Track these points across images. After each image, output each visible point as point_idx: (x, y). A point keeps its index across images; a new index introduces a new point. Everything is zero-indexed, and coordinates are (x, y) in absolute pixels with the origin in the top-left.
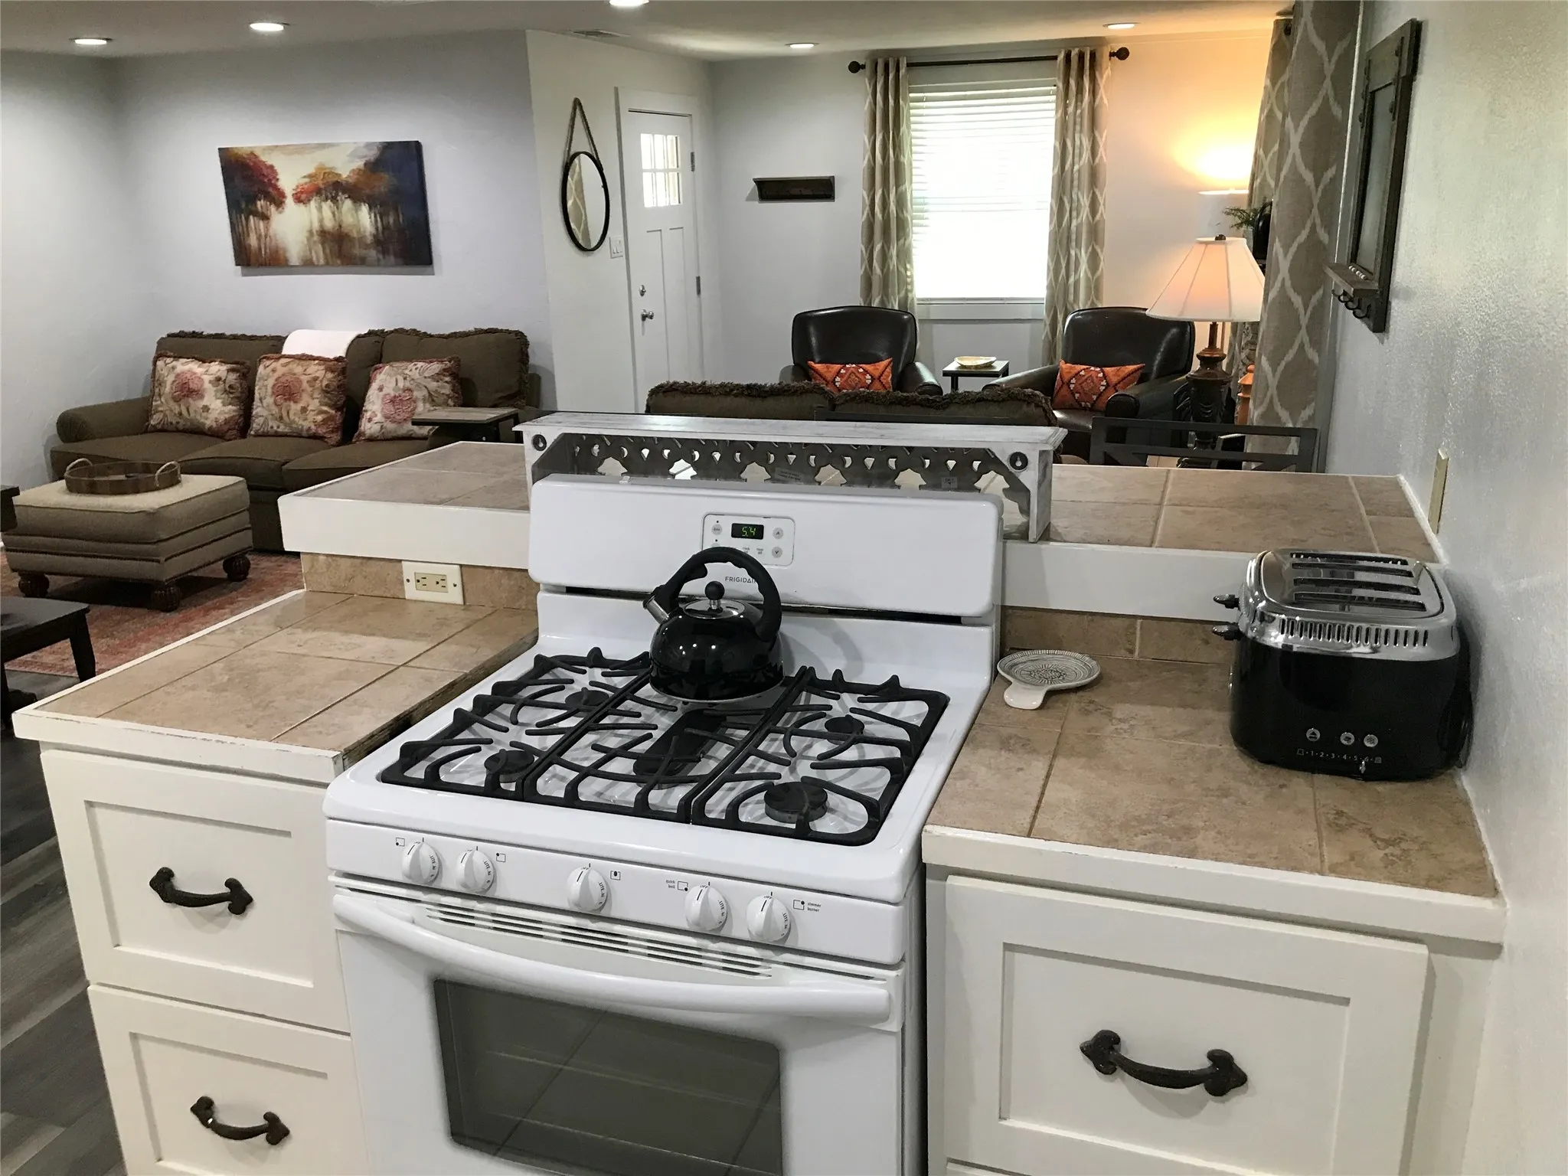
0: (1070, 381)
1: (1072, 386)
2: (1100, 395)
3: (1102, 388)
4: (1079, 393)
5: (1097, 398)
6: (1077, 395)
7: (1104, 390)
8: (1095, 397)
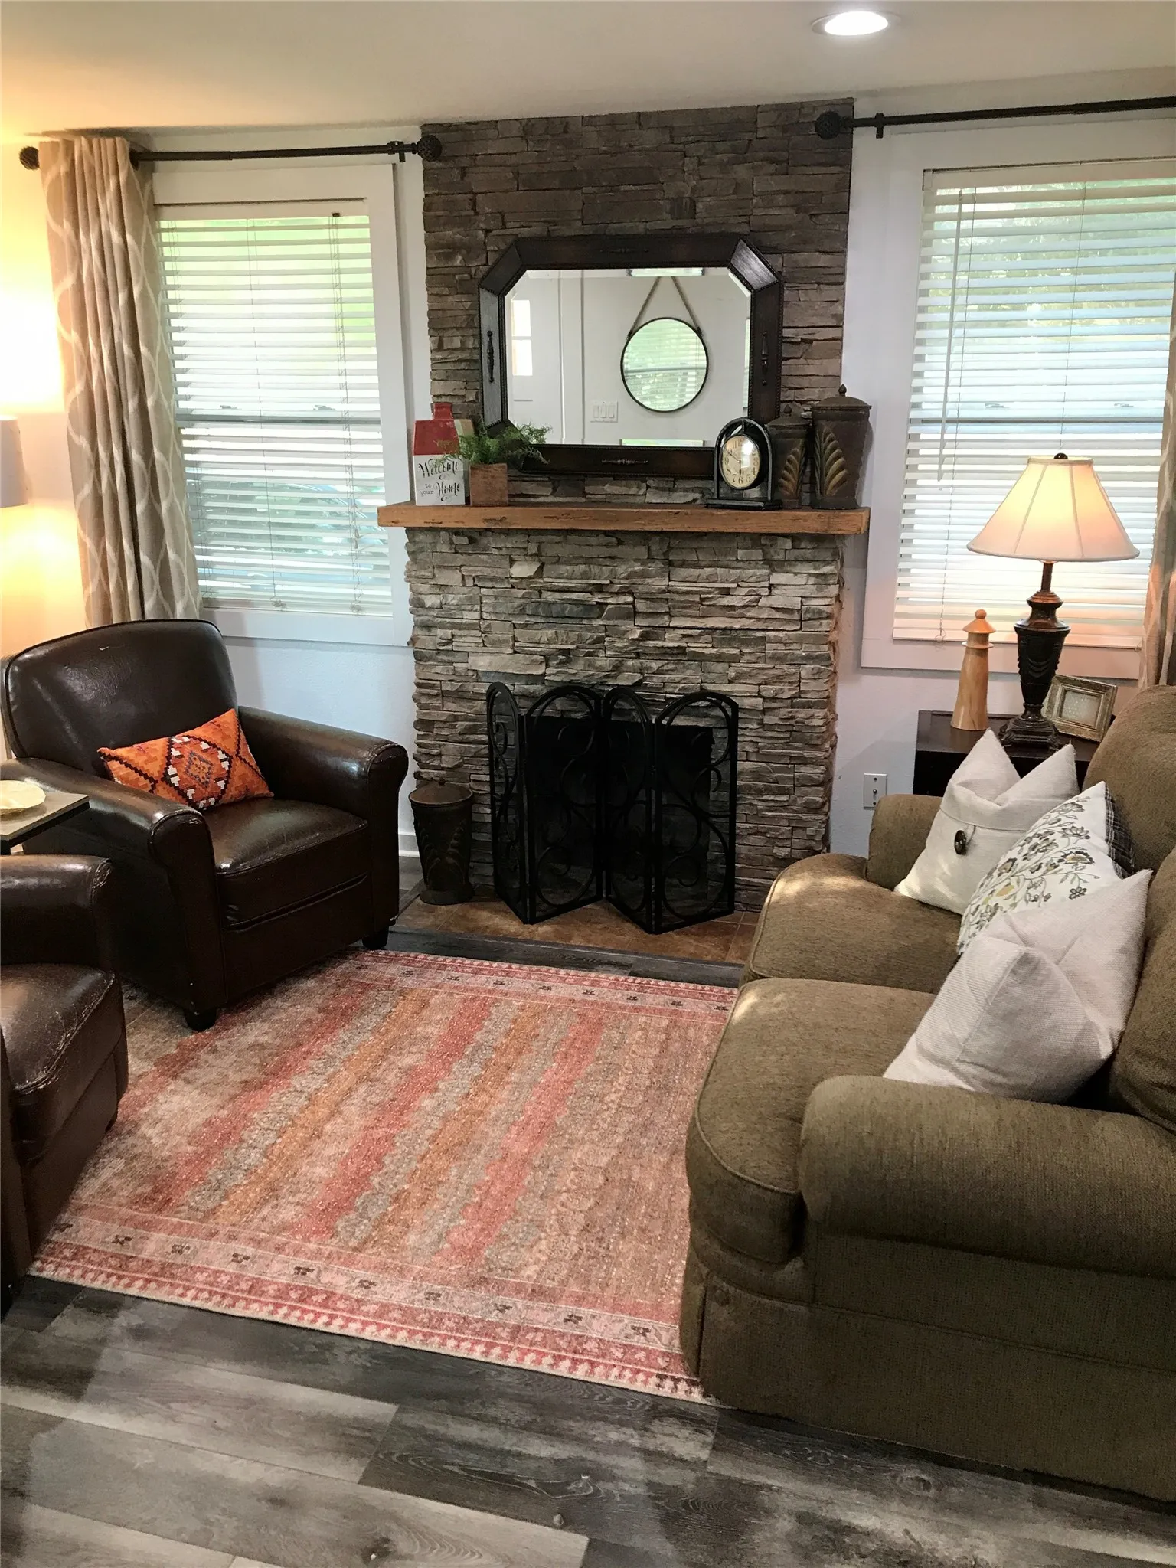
0: (166, 773)
1: (175, 781)
2: (228, 779)
3: (225, 765)
4: (193, 787)
5: (227, 782)
6: (190, 793)
7: (230, 766)
8: (221, 784)
